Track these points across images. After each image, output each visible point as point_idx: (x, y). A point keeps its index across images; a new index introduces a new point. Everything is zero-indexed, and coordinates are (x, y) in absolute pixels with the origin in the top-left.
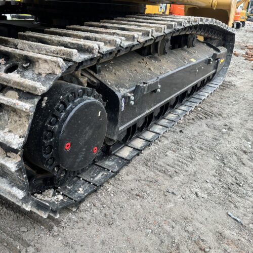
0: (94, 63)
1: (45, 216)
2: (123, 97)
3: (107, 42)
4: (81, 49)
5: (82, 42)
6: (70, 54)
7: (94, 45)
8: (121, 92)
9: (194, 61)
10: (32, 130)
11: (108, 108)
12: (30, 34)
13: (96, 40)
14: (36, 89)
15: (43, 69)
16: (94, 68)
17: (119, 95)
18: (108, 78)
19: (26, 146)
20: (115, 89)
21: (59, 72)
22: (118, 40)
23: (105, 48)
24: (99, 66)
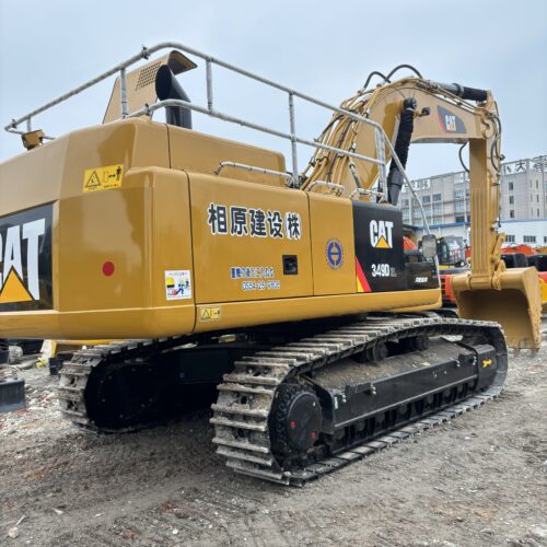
0: (308, 369)
1: (279, 477)
2: (336, 396)
3: (315, 353)
4: (299, 359)
5: (299, 354)
6: (292, 362)
7: (307, 355)
8: (333, 392)
9: (427, 365)
10: (273, 406)
11: (322, 403)
12: (263, 353)
13: (308, 352)
14: (274, 382)
15: (277, 372)
16: (309, 374)
17: (332, 395)
18: (323, 382)
19: (270, 416)
20: (328, 389)
21: (286, 373)
22: (323, 351)
23: (314, 357)
24: (314, 373)
